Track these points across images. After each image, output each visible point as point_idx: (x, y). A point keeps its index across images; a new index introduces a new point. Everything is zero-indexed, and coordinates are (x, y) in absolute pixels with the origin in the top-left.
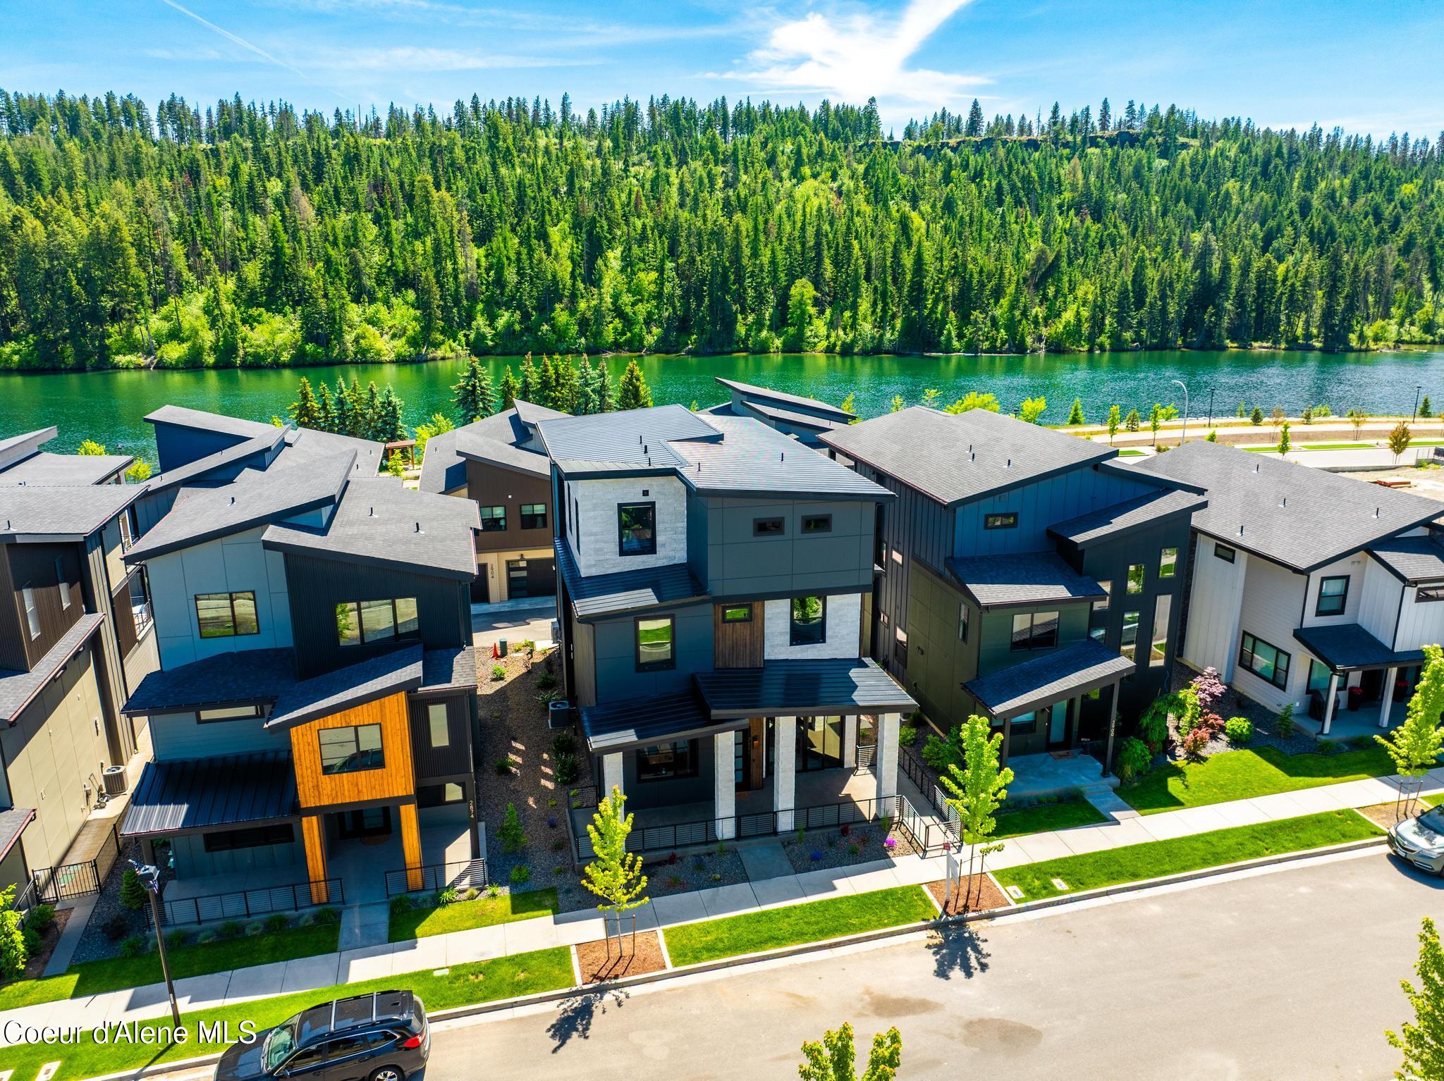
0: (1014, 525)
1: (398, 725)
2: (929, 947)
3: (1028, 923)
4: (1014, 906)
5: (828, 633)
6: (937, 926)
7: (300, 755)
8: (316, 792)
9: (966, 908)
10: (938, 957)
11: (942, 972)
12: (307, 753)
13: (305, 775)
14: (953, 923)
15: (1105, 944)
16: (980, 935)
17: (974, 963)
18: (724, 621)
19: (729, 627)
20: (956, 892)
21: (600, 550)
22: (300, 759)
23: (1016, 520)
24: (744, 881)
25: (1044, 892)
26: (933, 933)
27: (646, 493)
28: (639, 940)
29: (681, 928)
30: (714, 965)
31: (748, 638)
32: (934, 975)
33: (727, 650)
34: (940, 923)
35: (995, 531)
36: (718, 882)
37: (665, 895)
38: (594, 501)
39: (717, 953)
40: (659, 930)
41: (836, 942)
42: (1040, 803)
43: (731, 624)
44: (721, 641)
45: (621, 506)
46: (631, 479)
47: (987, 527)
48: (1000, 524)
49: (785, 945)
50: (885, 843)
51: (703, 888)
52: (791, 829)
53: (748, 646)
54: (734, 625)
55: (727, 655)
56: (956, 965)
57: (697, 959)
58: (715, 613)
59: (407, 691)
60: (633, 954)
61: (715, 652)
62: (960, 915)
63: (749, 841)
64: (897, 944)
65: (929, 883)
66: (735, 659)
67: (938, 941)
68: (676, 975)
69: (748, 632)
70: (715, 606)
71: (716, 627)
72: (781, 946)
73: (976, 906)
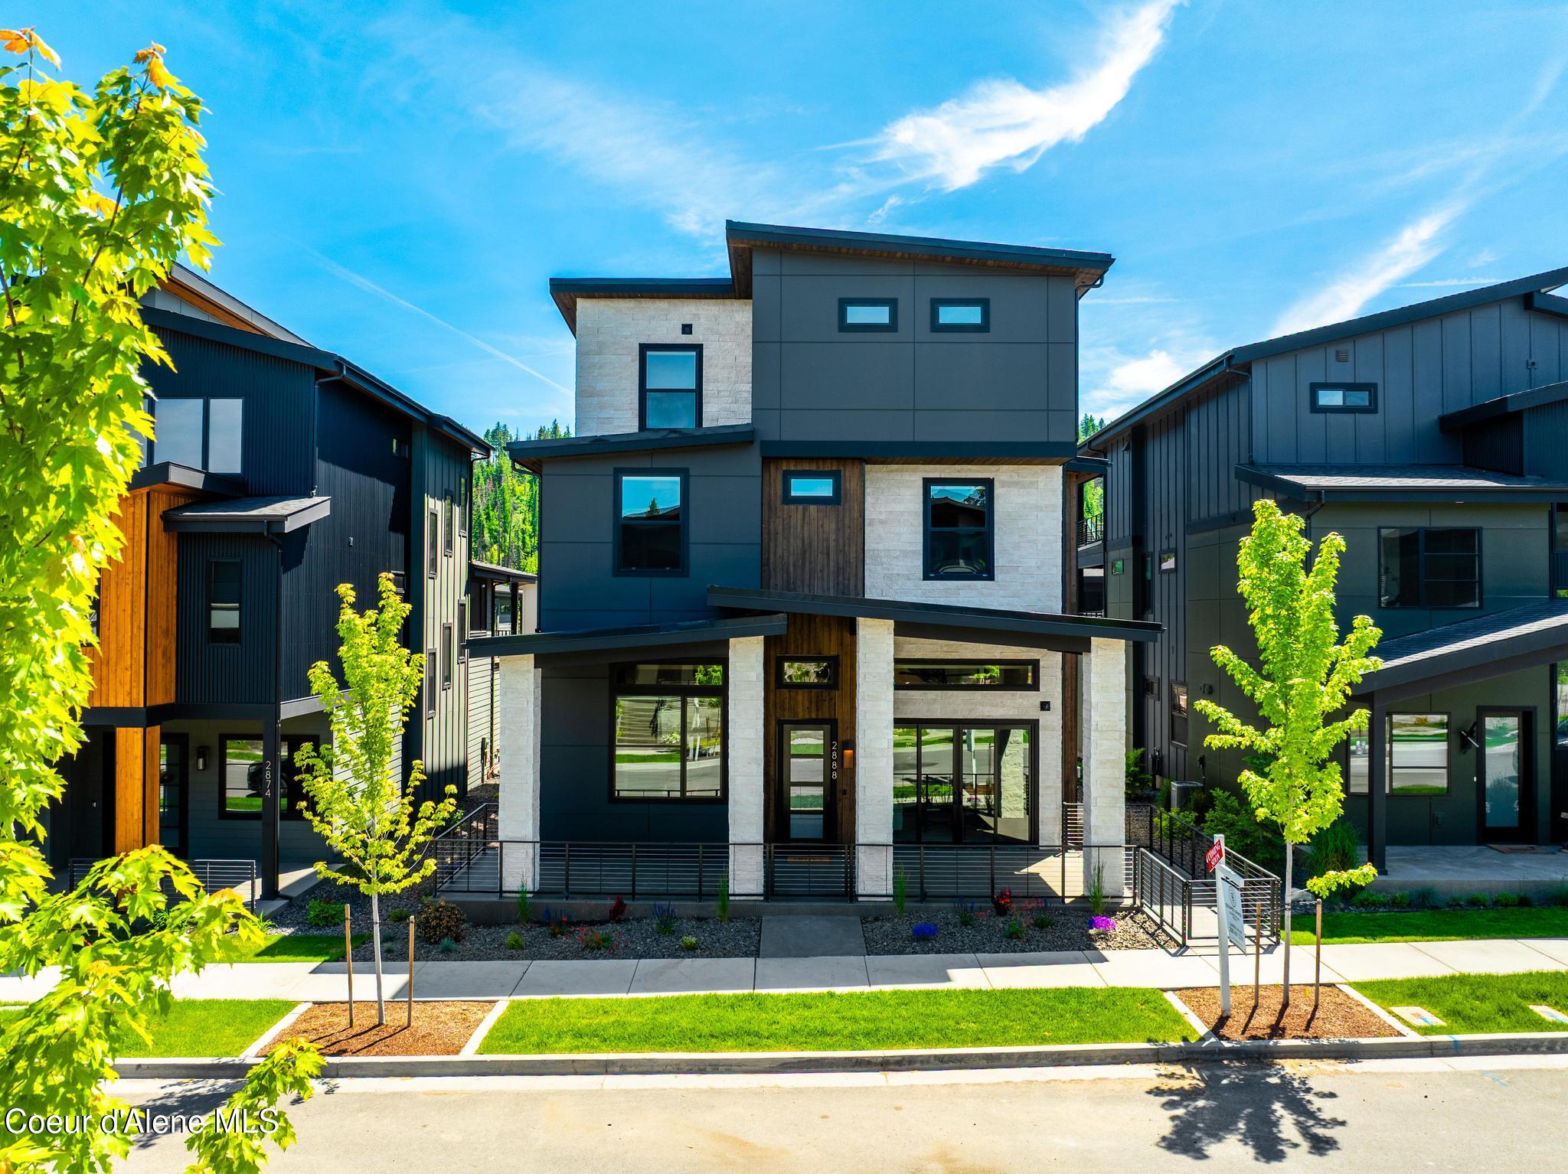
0: (1372, 409)
1: (130, 564)
2: (1157, 1092)
4: (1413, 1037)
5: (999, 561)
6: (1188, 1056)
9: (1277, 1030)
10: (1181, 1112)
11: (1184, 1143)
14: (1237, 1054)
16: (1310, 1083)
17: (1289, 1131)
18: (788, 499)
19: (796, 511)
20: (1252, 1003)
23: (1373, 399)
24: (746, 955)
25: (1503, 1021)
26: (1179, 1069)
27: (687, 329)
28: (448, 1010)
29: (552, 1001)
30: (573, 1061)
31: (833, 537)
32: (1157, 1145)
33: (791, 558)
34: (1198, 1053)
35: (1331, 417)
36: (691, 951)
37: (565, 958)
38: (601, 339)
39: (596, 1042)
40: (503, 1003)
41: (904, 1057)
42: (1474, 903)
43: (800, 507)
44: (780, 537)
45: (644, 348)
46: (663, 305)
47: (1316, 408)
48: (1341, 403)
49: (769, 1047)
50: (1092, 932)
51: (652, 957)
52: (884, 892)
53: (831, 553)
54: (805, 510)
55: (791, 569)
56: (1231, 1132)
57: (540, 1046)
58: (767, 477)
59: (148, 494)
60: (409, 1025)
61: (768, 559)
62: (1262, 1043)
63: (791, 904)
64: (1068, 1079)
65: (1180, 989)
66: (807, 577)
67: (1185, 1084)
68: (465, 1070)
69: (833, 526)
70: (767, 461)
71: (770, 509)
72: (757, 1049)
73: (1307, 1030)
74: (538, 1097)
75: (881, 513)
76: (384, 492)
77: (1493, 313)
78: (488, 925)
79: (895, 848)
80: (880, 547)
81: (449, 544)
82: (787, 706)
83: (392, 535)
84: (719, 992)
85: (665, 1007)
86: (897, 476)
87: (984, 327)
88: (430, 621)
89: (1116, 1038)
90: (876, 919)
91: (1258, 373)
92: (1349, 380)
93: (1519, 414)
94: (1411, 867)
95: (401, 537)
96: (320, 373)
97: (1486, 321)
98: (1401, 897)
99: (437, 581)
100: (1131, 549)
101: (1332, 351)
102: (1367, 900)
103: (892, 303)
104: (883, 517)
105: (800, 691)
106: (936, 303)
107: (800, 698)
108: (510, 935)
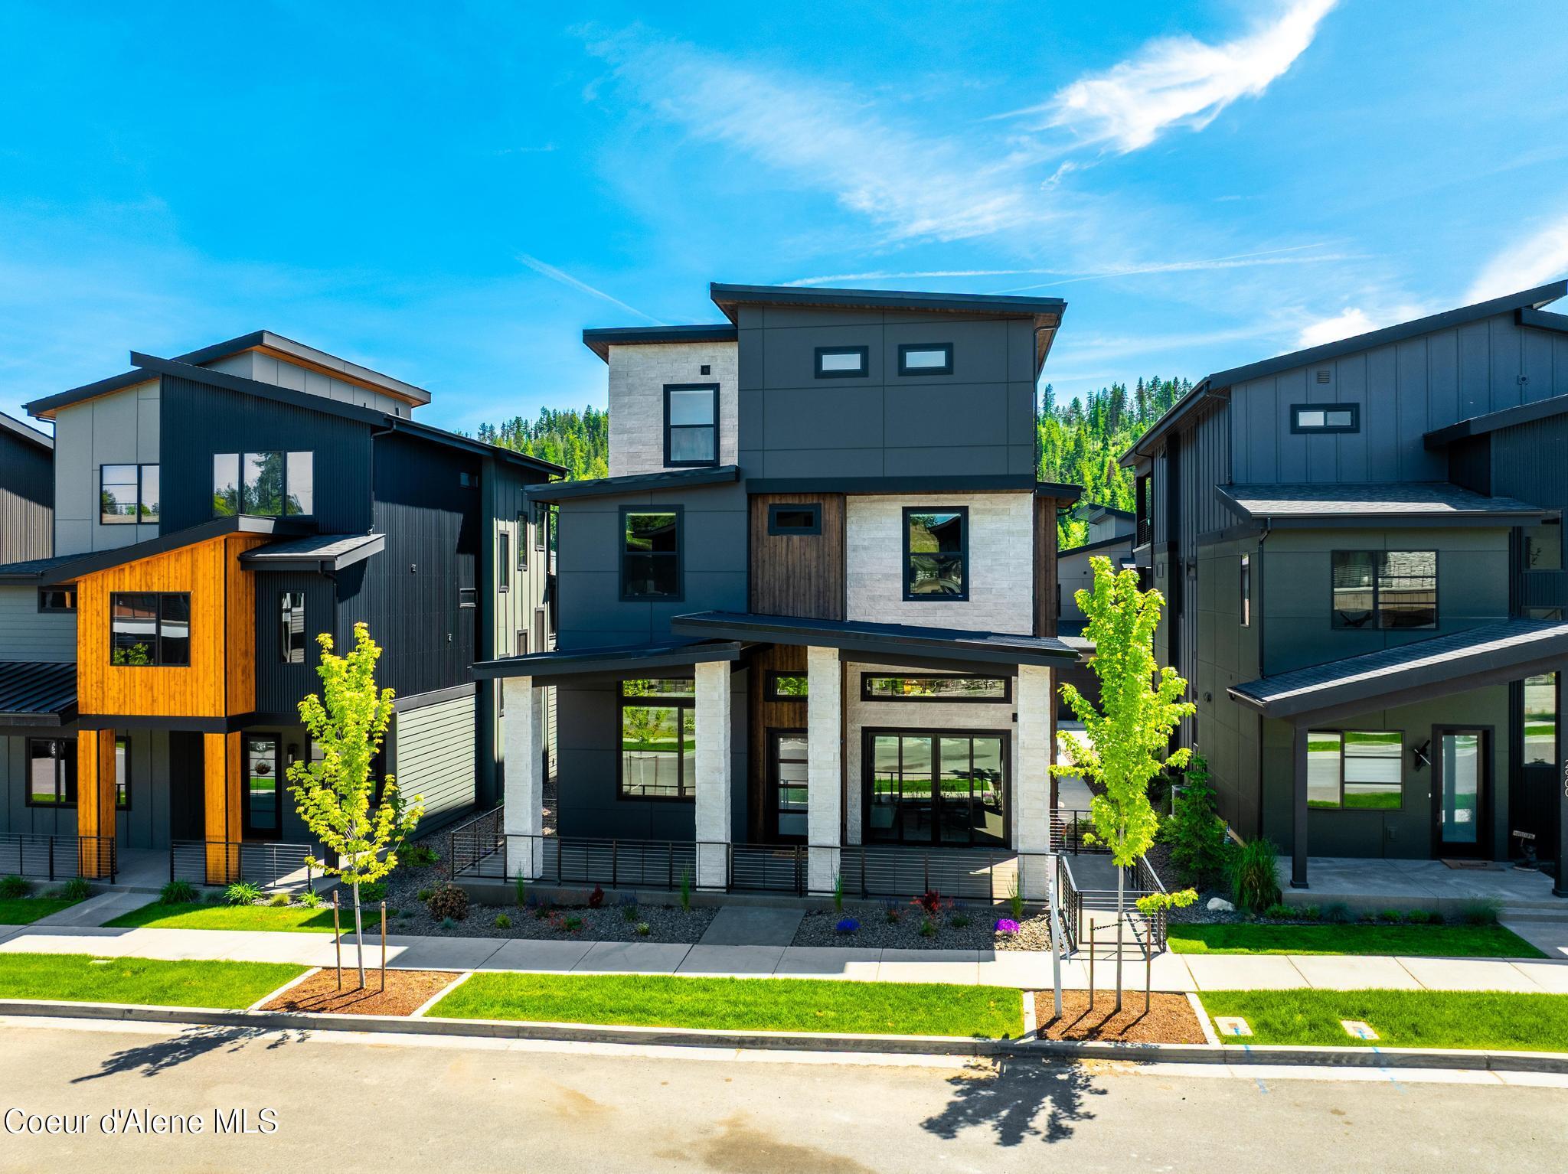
0: (1354, 428)
1: (212, 598)
2: (957, 1080)
3: (1233, 1084)
4: (1215, 1045)
5: (973, 583)
6: (1002, 1052)
7: (85, 629)
8: (100, 692)
9: (1094, 1033)
10: (962, 1099)
12: (94, 627)
13: (89, 660)
14: (1047, 1052)
15: (1436, 1152)
16: (1093, 1083)
17: (1040, 1121)
19: (779, 541)
20: (1085, 1009)
21: (637, 455)
22: (85, 635)
23: (1356, 418)
24: (687, 942)
25: (1305, 1034)
26: (987, 1062)
27: (705, 370)
28: (421, 979)
29: (504, 976)
30: (493, 1026)
31: (814, 564)
32: (921, 1125)
33: (777, 583)
34: (1011, 1049)
35: (1314, 437)
36: (643, 936)
37: (538, 938)
38: (630, 381)
39: (517, 1011)
40: (469, 973)
41: (757, 1038)
42: (1385, 919)
43: (785, 537)
44: (767, 566)
45: (668, 389)
46: (684, 349)
47: (1296, 429)
48: (1322, 423)
49: (652, 1023)
50: (998, 933)
51: (610, 940)
52: (830, 889)
53: (813, 579)
54: (788, 539)
55: (777, 593)
56: (991, 1118)
57: (475, 1012)
58: (754, 510)
59: (225, 540)
60: (383, 990)
61: (757, 584)
62: (1071, 1043)
63: (747, 897)
64: (885, 1064)
65: (1040, 990)
66: (791, 600)
67: (983, 1075)
68: (410, 1029)
69: (814, 554)
70: (752, 498)
71: (758, 539)
72: (642, 1024)
73: (1121, 1034)
74: (449, 1054)
75: (865, 540)
76: (452, 522)
77: (1482, 329)
78: (492, 906)
79: (842, 851)
80: (864, 571)
81: (523, 560)
82: (774, 716)
83: (462, 558)
84: (641, 974)
85: (589, 984)
86: (879, 506)
87: (948, 370)
88: (502, 631)
89: (946, 1032)
90: (820, 913)
91: (1238, 397)
92: (1331, 401)
93: (1485, 437)
94: (1341, 880)
95: (471, 558)
96: (375, 429)
97: (1473, 338)
98: (1313, 911)
99: (510, 595)
100: (1167, 554)
101: (1313, 373)
102: (1277, 912)
103: (863, 351)
104: (866, 543)
105: (786, 704)
106: (903, 349)
107: (786, 709)
108: (500, 916)
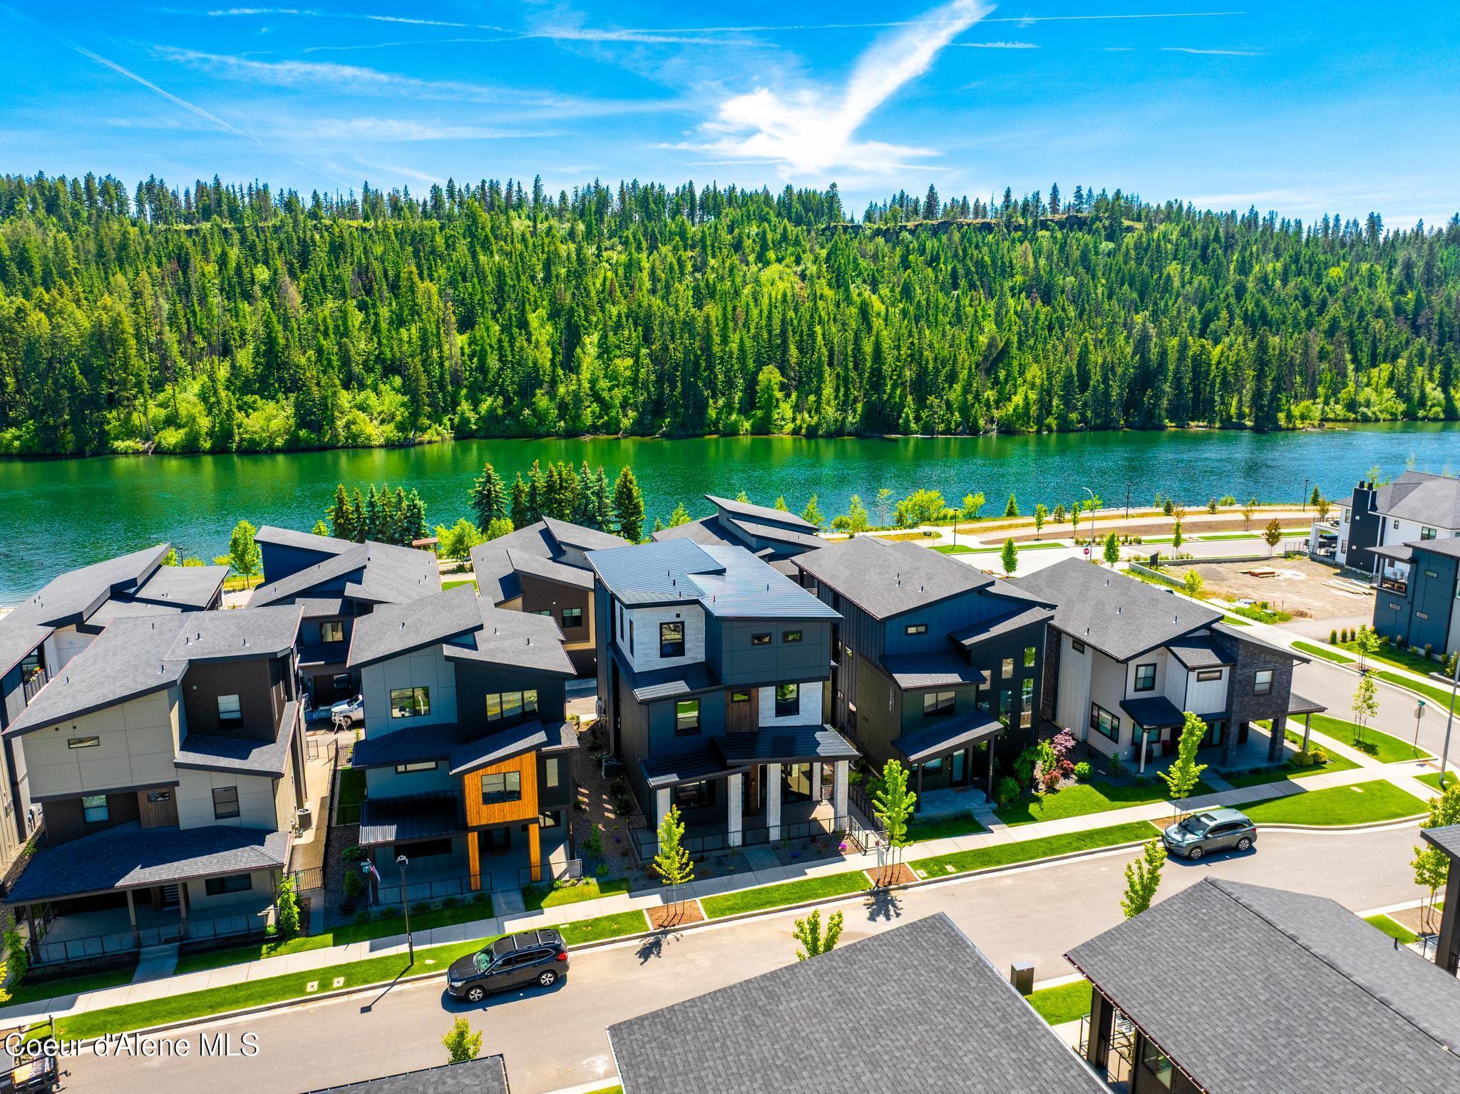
0: (925, 632)
1: (530, 773)
2: (865, 905)
3: (928, 891)
4: (920, 882)
5: (801, 708)
6: (872, 894)
7: (469, 792)
8: (478, 816)
9: (890, 883)
10: (870, 910)
11: (872, 918)
12: (474, 791)
13: (472, 805)
14: (882, 891)
15: (975, 901)
16: (897, 898)
17: (892, 912)
18: (733, 701)
19: (735, 705)
20: (884, 874)
22: (469, 794)
23: (927, 628)
24: (749, 871)
25: (940, 873)
26: (870, 897)
27: (678, 616)
28: (685, 906)
32: (867, 919)
33: (735, 722)
35: (912, 636)
38: (644, 622)
39: (735, 911)
40: (699, 899)
42: (944, 821)
44: (730, 714)
45: (661, 624)
46: (667, 609)
47: (907, 634)
48: (915, 631)
50: (839, 848)
51: (723, 875)
52: (778, 838)
54: (738, 704)
55: (734, 725)
57: (721, 913)
58: (727, 696)
59: (536, 749)
60: (683, 913)
62: (886, 887)
63: (751, 848)
65: (867, 869)
66: (740, 726)
67: (871, 901)
68: (711, 924)
69: (748, 709)
70: (726, 692)
71: (727, 706)
73: (897, 881)
77: (969, 595)
80: (765, 711)
87: (799, 639)
89: (855, 890)
90: (777, 848)
91: (888, 623)
92: (919, 624)
101: (913, 614)
103: (769, 636)
104: (764, 702)
